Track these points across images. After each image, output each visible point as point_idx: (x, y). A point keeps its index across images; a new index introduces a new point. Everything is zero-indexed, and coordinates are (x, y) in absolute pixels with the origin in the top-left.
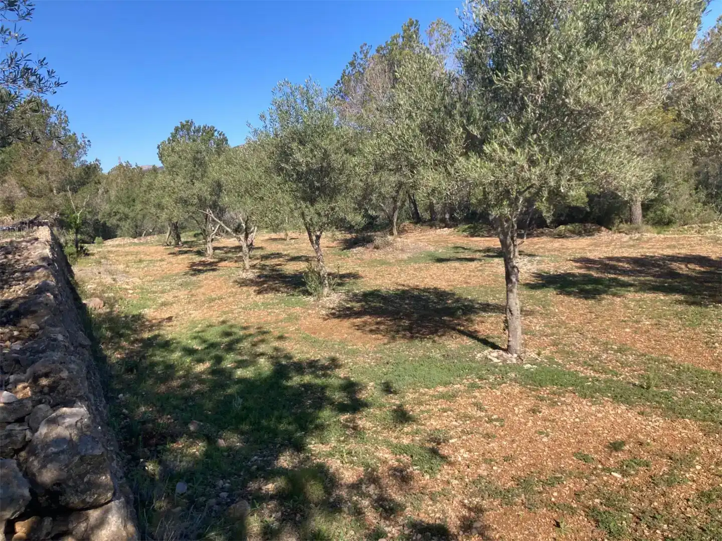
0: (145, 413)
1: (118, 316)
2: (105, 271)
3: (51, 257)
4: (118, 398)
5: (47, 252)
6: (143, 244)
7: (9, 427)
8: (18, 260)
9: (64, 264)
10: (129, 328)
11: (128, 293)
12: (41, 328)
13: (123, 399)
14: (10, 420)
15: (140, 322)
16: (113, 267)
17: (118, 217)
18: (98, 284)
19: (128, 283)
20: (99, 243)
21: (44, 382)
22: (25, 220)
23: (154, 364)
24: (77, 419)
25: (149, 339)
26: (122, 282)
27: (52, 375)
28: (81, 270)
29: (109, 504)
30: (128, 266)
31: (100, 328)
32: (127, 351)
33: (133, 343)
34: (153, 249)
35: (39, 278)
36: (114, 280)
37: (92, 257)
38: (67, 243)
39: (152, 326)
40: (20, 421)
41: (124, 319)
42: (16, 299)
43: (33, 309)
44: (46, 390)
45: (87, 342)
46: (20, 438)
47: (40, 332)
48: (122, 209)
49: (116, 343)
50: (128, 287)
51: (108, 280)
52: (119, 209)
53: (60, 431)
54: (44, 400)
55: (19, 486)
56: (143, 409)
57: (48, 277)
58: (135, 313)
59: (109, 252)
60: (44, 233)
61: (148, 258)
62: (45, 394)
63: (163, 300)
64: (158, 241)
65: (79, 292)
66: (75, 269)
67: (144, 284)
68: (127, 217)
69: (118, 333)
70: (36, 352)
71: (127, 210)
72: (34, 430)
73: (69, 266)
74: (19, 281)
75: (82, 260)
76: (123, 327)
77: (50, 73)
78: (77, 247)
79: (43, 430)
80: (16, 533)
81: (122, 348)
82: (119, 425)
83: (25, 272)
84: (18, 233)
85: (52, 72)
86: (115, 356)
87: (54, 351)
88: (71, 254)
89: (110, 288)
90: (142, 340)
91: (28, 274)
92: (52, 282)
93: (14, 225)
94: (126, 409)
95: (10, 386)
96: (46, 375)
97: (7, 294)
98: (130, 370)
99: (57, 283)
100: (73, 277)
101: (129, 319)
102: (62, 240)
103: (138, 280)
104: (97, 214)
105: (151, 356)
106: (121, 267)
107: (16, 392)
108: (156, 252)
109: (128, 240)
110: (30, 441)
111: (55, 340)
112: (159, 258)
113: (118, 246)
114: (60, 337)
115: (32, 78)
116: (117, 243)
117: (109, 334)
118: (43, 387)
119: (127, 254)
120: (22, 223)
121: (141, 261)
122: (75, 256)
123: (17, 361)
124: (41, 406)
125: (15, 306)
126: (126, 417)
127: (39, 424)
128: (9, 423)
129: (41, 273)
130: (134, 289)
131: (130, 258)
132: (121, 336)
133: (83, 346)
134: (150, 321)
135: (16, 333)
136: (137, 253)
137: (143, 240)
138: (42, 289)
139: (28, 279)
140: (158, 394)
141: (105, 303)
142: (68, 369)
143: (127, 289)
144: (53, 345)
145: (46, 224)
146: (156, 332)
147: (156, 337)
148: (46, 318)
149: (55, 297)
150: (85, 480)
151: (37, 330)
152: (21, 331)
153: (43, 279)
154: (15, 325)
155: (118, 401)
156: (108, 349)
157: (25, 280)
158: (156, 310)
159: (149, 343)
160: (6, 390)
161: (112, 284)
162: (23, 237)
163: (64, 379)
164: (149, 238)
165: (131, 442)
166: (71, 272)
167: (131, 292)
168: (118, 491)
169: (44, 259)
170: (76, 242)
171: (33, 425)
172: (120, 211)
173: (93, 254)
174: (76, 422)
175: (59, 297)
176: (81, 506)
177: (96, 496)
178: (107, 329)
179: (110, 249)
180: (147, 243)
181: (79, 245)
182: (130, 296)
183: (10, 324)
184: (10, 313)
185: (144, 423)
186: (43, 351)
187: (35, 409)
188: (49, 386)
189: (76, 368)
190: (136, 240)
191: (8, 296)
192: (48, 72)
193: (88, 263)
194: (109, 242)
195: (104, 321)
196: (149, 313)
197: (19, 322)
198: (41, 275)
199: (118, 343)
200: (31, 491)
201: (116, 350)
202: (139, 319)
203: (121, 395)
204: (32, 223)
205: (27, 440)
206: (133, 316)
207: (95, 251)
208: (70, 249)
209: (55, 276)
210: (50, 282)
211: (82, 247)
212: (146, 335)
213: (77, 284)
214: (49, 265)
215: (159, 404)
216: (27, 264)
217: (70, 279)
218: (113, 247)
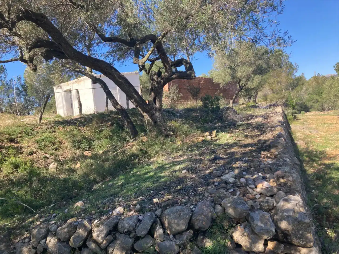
0: (327, 203)
1: (312, 150)
2: (306, 128)
3: (282, 121)
4: (312, 192)
5: (281, 118)
6: (325, 115)
7: (267, 198)
8: (269, 122)
9: (287, 124)
10: (317, 157)
11: (318, 140)
12: (279, 154)
13: (315, 193)
14: (268, 195)
15: (324, 155)
16: (310, 126)
17: (313, 101)
18: (302, 134)
19: (317, 134)
20: (303, 114)
21: (282, 180)
22: (271, 104)
23: (331, 178)
24: (297, 202)
25: (329, 164)
26: (315, 134)
27: (285, 178)
28: (294, 126)
29: (311, 248)
30: (317, 126)
31: (303, 155)
32: (317, 169)
33: (320, 165)
34: (332, 117)
35: (278, 131)
36: (310, 132)
37: (300, 121)
38: (288, 114)
39: (331, 158)
40: (272, 196)
41: (315, 152)
42: (269, 140)
43: (276, 145)
44: (282, 184)
45: (298, 162)
46: (272, 204)
47: (279, 156)
48: (316, 97)
49: (311, 164)
50: (318, 136)
51: (308, 132)
52: (314, 97)
53: (289, 206)
54: (281, 189)
55: (271, 226)
56: (325, 201)
57: (282, 130)
58: (321, 150)
59: (308, 118)
60: (279, 109)
61: (329, 122)
62: (282, 186)
63: (337, 144)
64: (334, 113)
65: (293, 137)
66: (292, 126)
67: (326, 135)
68: (318, 101)
69: (312, 159)
70: (278, 166)
71: (318, 98)
72: (278, 203)
73: (289, 125)
74: (270, 131)
75: (295, 122)
76: (315, 157)
77: (289, 38)
78: (293, 115)
79: (281, 203)
80: (268, 246)
81: (314, 167)
82: (313, 206)
83: (272, 127)
84: (269, 110)
85: (290, 37)
86: (310, 171)
87: (286, 166)
88: (290, 119)
89: (308, 136)
90: (324, 164)
91: (273, 128)
92: (283, 133)
93: (267, 106)
94: (317, 199)
95: (267, 180)
96: (283, 178)
97: (265, 137)
98: (318, 179)
99: (285, 133)
100: (291, 130)
101: (318, 153)
102: (286, 112)
103: (323, 133)
104: (302, 100)
105: (330, 173)
106: (314, 126)
107: (270, 183)
108: (333, 119)
109: (318, 113)
110: (276, 207)
111: (286, 161)
112: (335, 122)
113: (313, 115)
114: (288, 160)
115: (281, 41)
116: (312, 114)
117: (307, 159)
118: (281, 183)
119: (317, 120)
120: (271, 105)
121: (325, 123)
122: (292, 120)
123: (270, 169)
124: (280, 192)
125: (268, 143)
126: (316, 202)
127: (280, 200)
128: (267, 196)
129: (279, 128)
130: (321, 137)
131: (319, 121)
132: (314, 161)
133: (296, 164)
134: (329, 155)
135: (269, 155)
136: (323, 120)
137: (326, 112)
138: (279, 136)
139: (273, 130)
140: (334, 194)
141: (306, 143)
142: (292, 176)
143: (317, 137)
144: (285, 163)
145: (280, 105)
146: (333, 161)
147: (332, 164)
148: (281, 150)
149: (285, 140)
150: (300, 233)
151: (278, 155)
152: (271, 154)
153: (279, 131)
154: (268, 151)
155: (312, 193)
156: (307, 166)
157: (272, 131)
158: (333, 150)
159: (328, 167)
160: (266, 181)
161: (309, 135)
162: (271, 111)
163: (290, 181)
164: (329, 111)
165: (319, 216)
166: (290, 127)
167: (319, 139)
168: (315, 243)
169: (280, 122)
170: (293, 114)
171: (277, 200)
172: (315, 98)
173: (300, 119)
174: (297, 204)
175: (286, 140)
176: (298, 245)
177: (305, 242)
178: (307, 156)
179: (308, 117)
180: (328, 114)
181: (294, 115)
182: (318, 141)
183: (266, 151)
184: (267, 146)
185: (326, 208)
186: (281, 166)
187: (278, 193)
188: (284, 183)
189: (296, 176)
190: (322, 113)
191: (266, 138)
192: (289, 37)
193: (297, 124)
194: (308, 114)
195: (305, 153)
196: (329, 150)
197: (270, 150)
198: (279, 129)
199: (312, 164)
200: (275, 230)
201: (311, 167)
202: (323, 153)
203: (313, 191)
204: (274, 105)
205: (274, 206)
206: (320, 152)
207: (301, 118)
208: (290, 117)
209: (284, 130)
210: (282, 133)
211: (295, 116)
212: (327, 162)
213: (292, 133)
214: (282, 124)
215: (334, 200)
216: (273, 124)
217: (290, 131)
218: (310, 116)
